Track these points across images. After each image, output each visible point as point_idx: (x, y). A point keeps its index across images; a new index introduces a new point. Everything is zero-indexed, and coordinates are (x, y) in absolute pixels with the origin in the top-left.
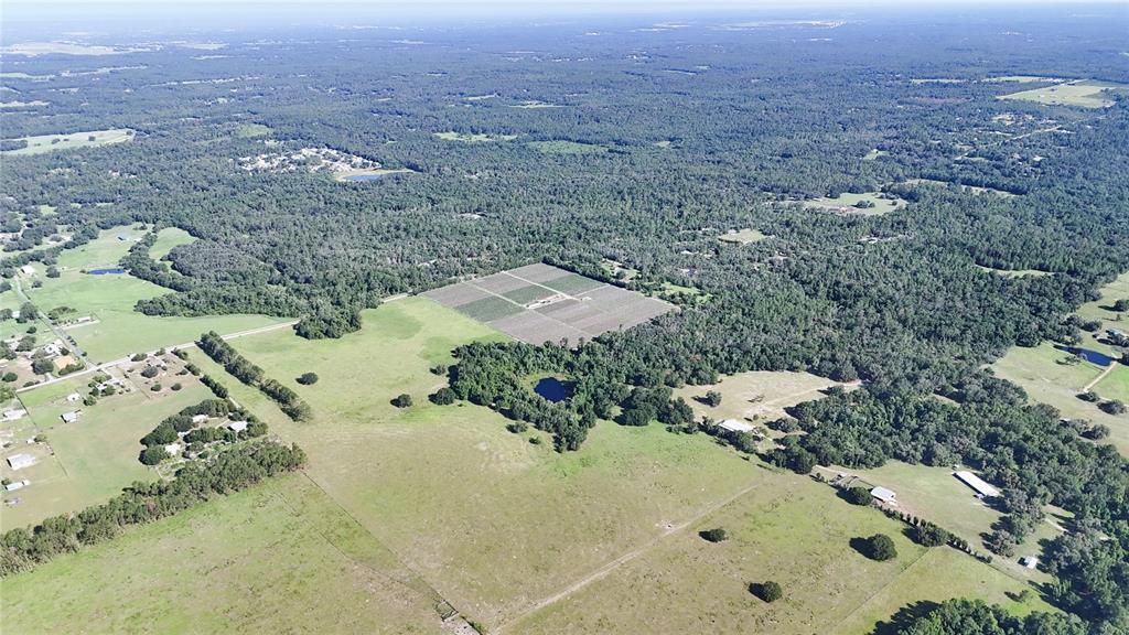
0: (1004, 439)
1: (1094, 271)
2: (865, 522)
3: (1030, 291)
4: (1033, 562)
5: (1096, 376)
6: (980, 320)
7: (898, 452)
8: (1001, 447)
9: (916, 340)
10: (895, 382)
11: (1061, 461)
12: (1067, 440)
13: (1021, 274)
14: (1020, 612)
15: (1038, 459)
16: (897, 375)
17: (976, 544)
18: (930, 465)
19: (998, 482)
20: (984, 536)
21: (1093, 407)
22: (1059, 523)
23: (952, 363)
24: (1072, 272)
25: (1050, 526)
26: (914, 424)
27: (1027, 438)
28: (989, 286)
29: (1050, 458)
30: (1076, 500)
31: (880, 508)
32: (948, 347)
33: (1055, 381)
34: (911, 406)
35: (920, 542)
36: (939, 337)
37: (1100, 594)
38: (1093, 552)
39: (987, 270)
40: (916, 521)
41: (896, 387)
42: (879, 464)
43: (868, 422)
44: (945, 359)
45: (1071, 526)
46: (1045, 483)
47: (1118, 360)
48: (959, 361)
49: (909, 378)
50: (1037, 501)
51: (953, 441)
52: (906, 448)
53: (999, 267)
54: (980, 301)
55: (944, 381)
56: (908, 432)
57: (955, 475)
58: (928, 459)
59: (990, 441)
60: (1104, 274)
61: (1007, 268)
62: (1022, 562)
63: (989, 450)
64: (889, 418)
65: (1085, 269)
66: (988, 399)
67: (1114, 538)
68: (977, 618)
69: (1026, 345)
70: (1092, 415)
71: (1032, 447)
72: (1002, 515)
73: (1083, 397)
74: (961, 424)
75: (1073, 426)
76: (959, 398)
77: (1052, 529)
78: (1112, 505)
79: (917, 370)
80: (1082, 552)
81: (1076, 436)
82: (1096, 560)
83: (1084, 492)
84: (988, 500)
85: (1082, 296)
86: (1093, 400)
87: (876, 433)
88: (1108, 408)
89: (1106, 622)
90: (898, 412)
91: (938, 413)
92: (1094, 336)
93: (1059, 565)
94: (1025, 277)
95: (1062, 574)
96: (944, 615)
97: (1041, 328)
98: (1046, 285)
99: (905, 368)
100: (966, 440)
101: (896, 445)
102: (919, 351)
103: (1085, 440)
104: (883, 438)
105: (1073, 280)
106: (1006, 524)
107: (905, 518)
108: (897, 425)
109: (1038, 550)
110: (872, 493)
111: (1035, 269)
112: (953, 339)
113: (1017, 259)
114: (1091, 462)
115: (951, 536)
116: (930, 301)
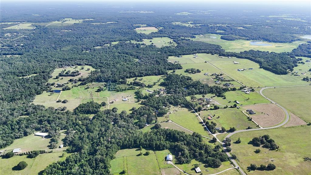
0: (44, 120)
1: (48, 70)
2: (14, 161)
3: (35, 80)
4: (62, 146)
5: (59, 96)
6: (24, 91)
7: (16, 136)
8: (44, 122)
9: (8, 103)
10: (7, 117)
11: (59, 119)
12: (58, 113)
13: (30, 76)
14: (63, 159)
15: (54, 121)
16: (6, 115)
17: (47, 150)
18: (27, 136)
19: (46, 131)
20: (48, 146)
21: (60, 103)
22: (64, 134)
23: (21, 106)
24: (43, 72)
25: (62, 135)
26: (17, 127)
27: (49, 117)
28: (23, 82)
29: (56, 119)
30: (66, 126)
31: (18, 155)
32: (18, 102)
33: (50, 100)
34: (15, 122)
35: (33, 157)
36: (15, 100)
37: (78, 145)
38: (74, 136)
39: (21, 77)
40: (29, 153)
41: (8, 119)
42: (12, 143)
43: (3, 133)
44: (19, 105)
45: (67, 133)
46: (57, 126)
47: (62, 90)
48: (23, 105)
49: (11, 115)
50: (57, 131)
51: (31, 127)
52: (18, 135)
53: (24, 76)
54: (22, 86)
55: (21, 112)
56: (17, 130)
57: (35, 135)
58: (26, 134)
59: (40, 122)
60: (51, 71)
61: (26, 76)
62: (60, 147)
63: (41, 124)
64: (9, 129)
65: (46, 71)
66: (35, 112)
67: (77, 131)
68: (54, 167)
69: (39, 94)
70: (61, 105)
71: (51, 119)
72: (51, 139)
73: (58, 102)
74: (31, 121)
75: (58, 110)
76: (28, 114)
77: (63, 136)
78: (73, 124)
79: (12, 112)
80: (72, 137)
81: (60, 112)
82: (75, 138)
83: (66, 124)
84: (46, 137)
85: (48, 78)
86: (60, 102)
87: (7, 134)
88: (64, 102)
89: (82, 150)
90: (12, 125)
91: (23, 121)
92: (54, 86)
93: (68, 143)
94: (32, 77)
95: (69, 145)
96: (46, 172)
97: (41, 89)
98: (38, 77)
99: (8, 113)
100: (34, 125)
101: (15, 135)
102: (10, 106)
103: (62, 112)
104: (10, 135)
105: (44, 74)
106: (53, 140)
107: (26, 153)
108: (13, 129)
109: (62, 142)
110: (13, 152)
111: (33, 74)
112: (19, 99)
113: (28, 72)
114: (65, 116)
115: (40, 151)
116: (8, 91)
